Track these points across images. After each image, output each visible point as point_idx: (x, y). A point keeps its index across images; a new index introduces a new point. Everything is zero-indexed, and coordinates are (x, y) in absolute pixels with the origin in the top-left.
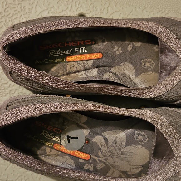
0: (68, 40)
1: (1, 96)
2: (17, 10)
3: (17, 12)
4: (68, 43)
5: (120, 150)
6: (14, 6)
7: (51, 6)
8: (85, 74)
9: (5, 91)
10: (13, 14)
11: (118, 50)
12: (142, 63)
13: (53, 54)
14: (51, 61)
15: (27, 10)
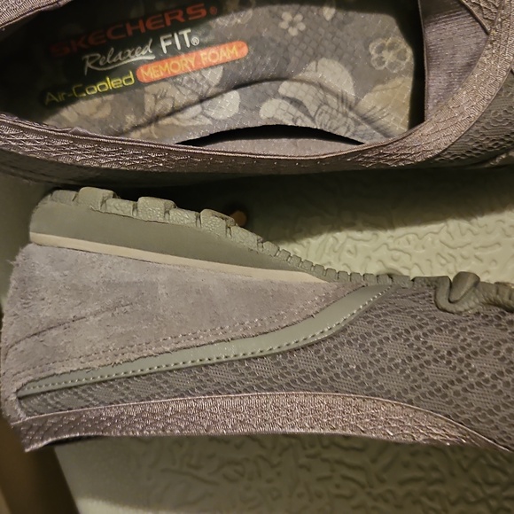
0: (133, 14)
4: (134, 22)
8: (202, 113)
11: (292, 24)
12: (370, 55)
13: (94, 65)
14: (93, 89)
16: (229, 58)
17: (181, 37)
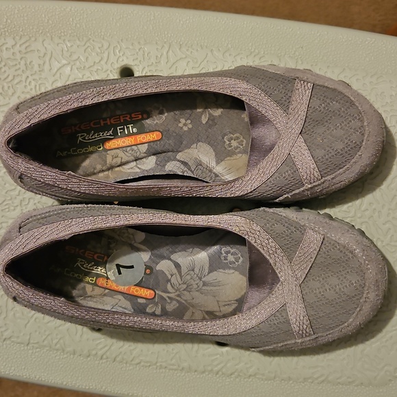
0: (105, 115)
1: (7, 210)
2: (19, 69)
3: (20, 72)
4: (105, 120)
5: (200, 279)
6: (14, 63)
7: (75, 57)
8: (136, 166)
9: (13, 203)
10: (14, 76)
11: (185, 125)
12: (225, 142)
13: (83, 139)
14: (81, 151)
15: (36, 68)
16: (151, 139)
17: (128, 128)
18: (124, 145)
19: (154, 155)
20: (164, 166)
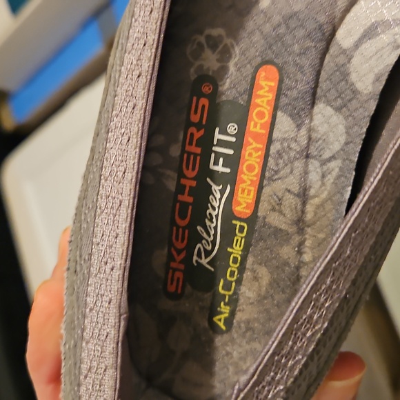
16: (271, 96)
17: (221, 143)
18: (257, 170)
19: (313, 104)
20: (355, 92)
